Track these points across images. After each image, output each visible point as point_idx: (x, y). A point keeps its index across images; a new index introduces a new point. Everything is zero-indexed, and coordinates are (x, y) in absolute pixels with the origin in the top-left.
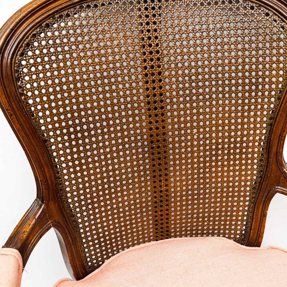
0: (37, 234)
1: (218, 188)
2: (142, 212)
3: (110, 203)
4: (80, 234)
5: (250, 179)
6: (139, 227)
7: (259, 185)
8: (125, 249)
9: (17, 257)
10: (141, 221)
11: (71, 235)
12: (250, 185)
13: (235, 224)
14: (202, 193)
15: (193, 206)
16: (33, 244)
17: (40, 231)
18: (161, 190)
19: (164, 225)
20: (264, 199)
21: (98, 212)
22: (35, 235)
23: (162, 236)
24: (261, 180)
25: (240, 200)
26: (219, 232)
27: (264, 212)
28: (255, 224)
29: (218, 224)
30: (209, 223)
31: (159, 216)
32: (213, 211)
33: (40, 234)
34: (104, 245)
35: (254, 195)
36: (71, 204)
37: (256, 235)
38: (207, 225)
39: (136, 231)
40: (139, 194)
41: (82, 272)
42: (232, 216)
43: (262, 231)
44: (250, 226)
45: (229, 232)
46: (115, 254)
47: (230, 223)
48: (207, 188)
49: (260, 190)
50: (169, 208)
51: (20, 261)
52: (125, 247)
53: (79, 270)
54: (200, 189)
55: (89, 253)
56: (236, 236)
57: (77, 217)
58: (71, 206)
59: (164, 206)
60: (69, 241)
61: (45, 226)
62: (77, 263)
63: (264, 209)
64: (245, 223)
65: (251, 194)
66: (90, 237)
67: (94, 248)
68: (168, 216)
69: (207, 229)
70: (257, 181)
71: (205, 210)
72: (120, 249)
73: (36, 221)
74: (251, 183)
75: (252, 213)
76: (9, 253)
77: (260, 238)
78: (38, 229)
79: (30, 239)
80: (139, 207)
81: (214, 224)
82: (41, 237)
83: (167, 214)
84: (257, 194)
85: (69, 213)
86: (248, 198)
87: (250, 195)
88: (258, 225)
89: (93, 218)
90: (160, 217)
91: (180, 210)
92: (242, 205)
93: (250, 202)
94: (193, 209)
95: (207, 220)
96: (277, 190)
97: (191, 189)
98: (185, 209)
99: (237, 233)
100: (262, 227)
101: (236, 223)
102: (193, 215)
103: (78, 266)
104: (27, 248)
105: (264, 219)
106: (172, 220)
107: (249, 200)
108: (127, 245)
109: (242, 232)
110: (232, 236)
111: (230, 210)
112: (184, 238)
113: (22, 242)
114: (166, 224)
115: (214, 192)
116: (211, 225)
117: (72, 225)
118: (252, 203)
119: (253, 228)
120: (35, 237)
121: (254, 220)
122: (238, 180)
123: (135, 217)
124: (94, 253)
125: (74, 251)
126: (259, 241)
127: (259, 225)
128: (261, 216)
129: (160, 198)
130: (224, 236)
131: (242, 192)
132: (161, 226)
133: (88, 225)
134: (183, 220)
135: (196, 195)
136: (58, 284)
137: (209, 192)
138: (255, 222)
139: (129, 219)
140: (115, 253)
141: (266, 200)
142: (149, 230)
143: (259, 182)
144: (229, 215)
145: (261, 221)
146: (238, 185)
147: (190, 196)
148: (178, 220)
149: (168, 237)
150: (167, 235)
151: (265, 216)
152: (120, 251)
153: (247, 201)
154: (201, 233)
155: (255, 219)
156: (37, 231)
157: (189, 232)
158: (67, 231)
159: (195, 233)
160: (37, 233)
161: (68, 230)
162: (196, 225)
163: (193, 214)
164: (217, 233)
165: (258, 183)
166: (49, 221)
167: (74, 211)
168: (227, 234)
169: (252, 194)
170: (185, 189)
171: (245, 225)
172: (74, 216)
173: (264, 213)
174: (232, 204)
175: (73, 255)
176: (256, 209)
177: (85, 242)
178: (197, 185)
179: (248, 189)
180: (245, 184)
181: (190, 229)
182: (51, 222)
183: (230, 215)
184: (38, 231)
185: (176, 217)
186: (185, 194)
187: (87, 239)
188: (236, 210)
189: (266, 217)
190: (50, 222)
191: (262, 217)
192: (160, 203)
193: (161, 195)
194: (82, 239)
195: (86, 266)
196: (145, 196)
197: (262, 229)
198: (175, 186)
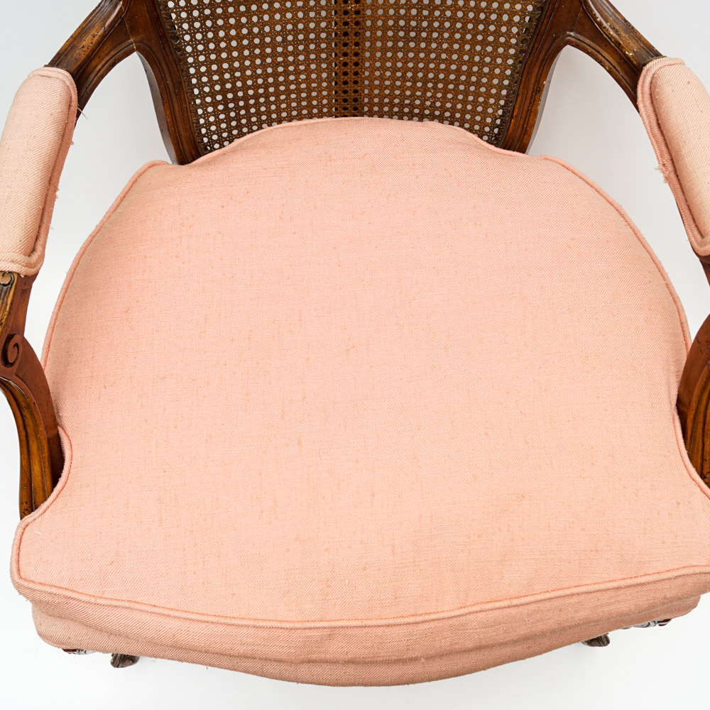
0: (107, 58)
1: (457, 22)
2: (307, 52)
3: (247, 23)
4: (189, 77)
5: (521, 10)
6: (301, 83)
7: (536, 26)
8: (273, 124)
9: (68, 84)
10: (305, 70)
11: (171, 75)
12: (518, 23)
13: (483, 102)
14: (424, 28)
15: (407, 54)
16: (99, 74)
17: (112, 53)
18: (345, 9)
19: (349, 85)
20: (541, 56)
21: (224, 37)
22: (103, 59)
23: (345, 109)
24: (541, 14)
25: (497, 52)
26: (452, 116)
27: (539, 84)
28: (520, 105)
29: (452, 98)
30: (436, 94)
31: (341, 65)
32: (445, 70)
33: (113, 59)
34: (234, 107)
35: (525, 46)
36: (173, 12)
37: (520, 130)
38: (431, 97)
39: (295, 89)
40: (304, 13)
41: (191, 154)
42: (478, 84)
43: (531, 121)
44: (511, 111)
45: (471, 118)
46: (255, 131)
47: (474, 99)
48: (436, 18)
49: (537, 35)
50: (359, 51)
51: (72, 92)
52: (273, 120)
53: (186, 147)
54: (421, 18)
55: (204, 118)
56: (484, 128)
57: (184, 40)
58: (174, 16)
59: (351, 44)
60: (167, 86)
61: (123, 45)
62: (183, 133)
63: (539, 76)
64: (502, 102)
65: (520, 42)
66: (207, 86)
67: (214, 110)
68: (357, 68)
69: (430, 106)
70: (534, 17)
71: (428, 65)
72: (264, 122)
73: (105, 32)
74: (521, 20)
75: (518, 83)
76: (54, 74)
77: (526, 137)
78: (109, 49)
79: (94, 63)
80: (303, 40)
81: (444, 97)
82: (113, 65)
83: (356, 64)
84: (530, 43)
85: (168, 30)
86: (512, 51)
87: (517, 44)
88: (525, 109)
89: (215, 49)
90: (343, 68)
91: (380, 58)
92: (501, 64)
93: (516, 60)
94: (406, 60)
95: (432, 88)
96: (569, 38)
97: (405, 15)
98: (391, 57)
99: (485, 121)
100: (532, 114)
101: (486, 100)
102: (406, 74)
103: (183, 139)
104: (87, 78)
105: (537, 96)
106: (366, 78)
107: (514, 55)
108: (278, 116)
109: (495, 120)
110: (477, 127)
111: (477, 72)
112: (386, 120)
113: (79, 63)
114: (353, 85)
115: (449, 28)
116: (438, 98)
117: (175, 56)
118: (520, 62)
119: (515, 114)
120: (103, 62)
121: (519, 99)
122: (497, 8)
123: (294, 60)
124: (214, 121)
125: (177, 109)
126: (524, 141)
127: (528, 110)
128: (533, 91)
129: (343, 27)
130: (461, 126)
131: (502, 35)
132: (343, 86)
133: (205, 61)
134: (385, 80)
135: (412, 31)
136: (146, 167)
137: (439, 27)
138: (521, 101)
139: (282, 62)
140: (255, 128)
141: (546, 57)
142: (320, 91)
143: (538, 19)
144: (473, 82)
145: (532, 102)
146: (496, 20)
147: (402, 30)
148: (376, 79)
149: (356, 112)
150: (355, 109)
151: (539, 91)
152: (264, 126)
153: (511, 57)
154: (418, 114)
155: (520, 96)
156: (107, 52)
157: (396, 109)
158: (164, 66)
159: (408, 113)
160: (107, 54)
161: (167, 65)
162: (410, 96)
163: (405, 70)
164: (449, 117)
165: (534, 20)
166: (129, 39)
167: (179, 27)
168: (467, 121)
169: (522, 42)
170: (394, 15)
171: (502, 107)
172: (178, 38)
173: (539, 86)
174: (481, 59)
175: (175, 117)
176: (525, 75)
177: (198, 95)
178: (417, 9)
179: (515, 30)
180: (510, 20)
181: (398, 103)
182: (135, 42)
183: (476, 82)
184: (110, 52)
185: (372, 72)
186: (393, 26)
187: (203, 89)
188: (488, 74)
189: (541, 93)
190: (132, 40)
191: (534, 94)
192: (343, 38)
193: (345, 20)
194: (192, 87)
195: (199, 142)
196: (315, 18)
197: (531, 117)
198: (374, 5)
